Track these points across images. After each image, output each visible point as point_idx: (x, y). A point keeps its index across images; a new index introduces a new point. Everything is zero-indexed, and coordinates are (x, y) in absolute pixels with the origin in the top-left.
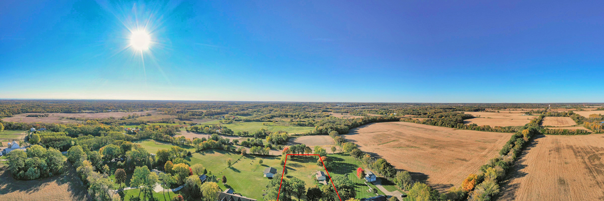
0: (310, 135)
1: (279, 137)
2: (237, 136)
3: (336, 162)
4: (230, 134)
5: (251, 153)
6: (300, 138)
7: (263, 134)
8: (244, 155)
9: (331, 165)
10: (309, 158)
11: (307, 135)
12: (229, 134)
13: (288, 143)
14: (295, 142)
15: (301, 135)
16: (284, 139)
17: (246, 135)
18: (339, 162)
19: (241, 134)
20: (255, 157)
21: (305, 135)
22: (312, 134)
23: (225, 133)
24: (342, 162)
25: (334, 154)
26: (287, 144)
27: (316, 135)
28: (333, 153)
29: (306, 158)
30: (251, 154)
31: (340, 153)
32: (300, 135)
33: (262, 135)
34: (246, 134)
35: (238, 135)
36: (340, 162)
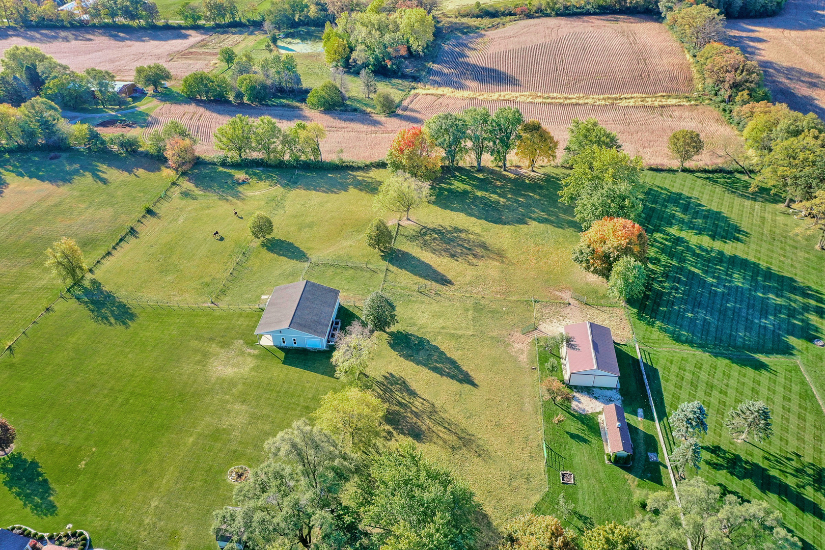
0: (559, 14)
1: (387, 37)
2: (180, 27)
3: (693, 239)
4: (142, 22)
5: (222, 154)
6: (500, 31)
7: (313, 12)
8: (184, 174)
9: (656, 261)
10: (534, 186)
11: (540, 13)
12: (135, 23)
13: (436, 67)
14: (473, 58)
15: (510, 14)
16: (414, 47)
17: (228, 19)
18: (706, 241)
19: (199, 18)
20: (244, 182)
21: (529, 16)
22: (566, 8)
23: (113, 15)
24: (729, 248)
25: (685, 170)
26: (430, 71)
27: (588, 13)
28: (675, 164)
29: (520, 185)
30: (224, 164)
31: (721, 171)
32: (504, 14)
33: (308, 16)
34: (224, 16)
35: (182, 22)
36: (718, 245)
